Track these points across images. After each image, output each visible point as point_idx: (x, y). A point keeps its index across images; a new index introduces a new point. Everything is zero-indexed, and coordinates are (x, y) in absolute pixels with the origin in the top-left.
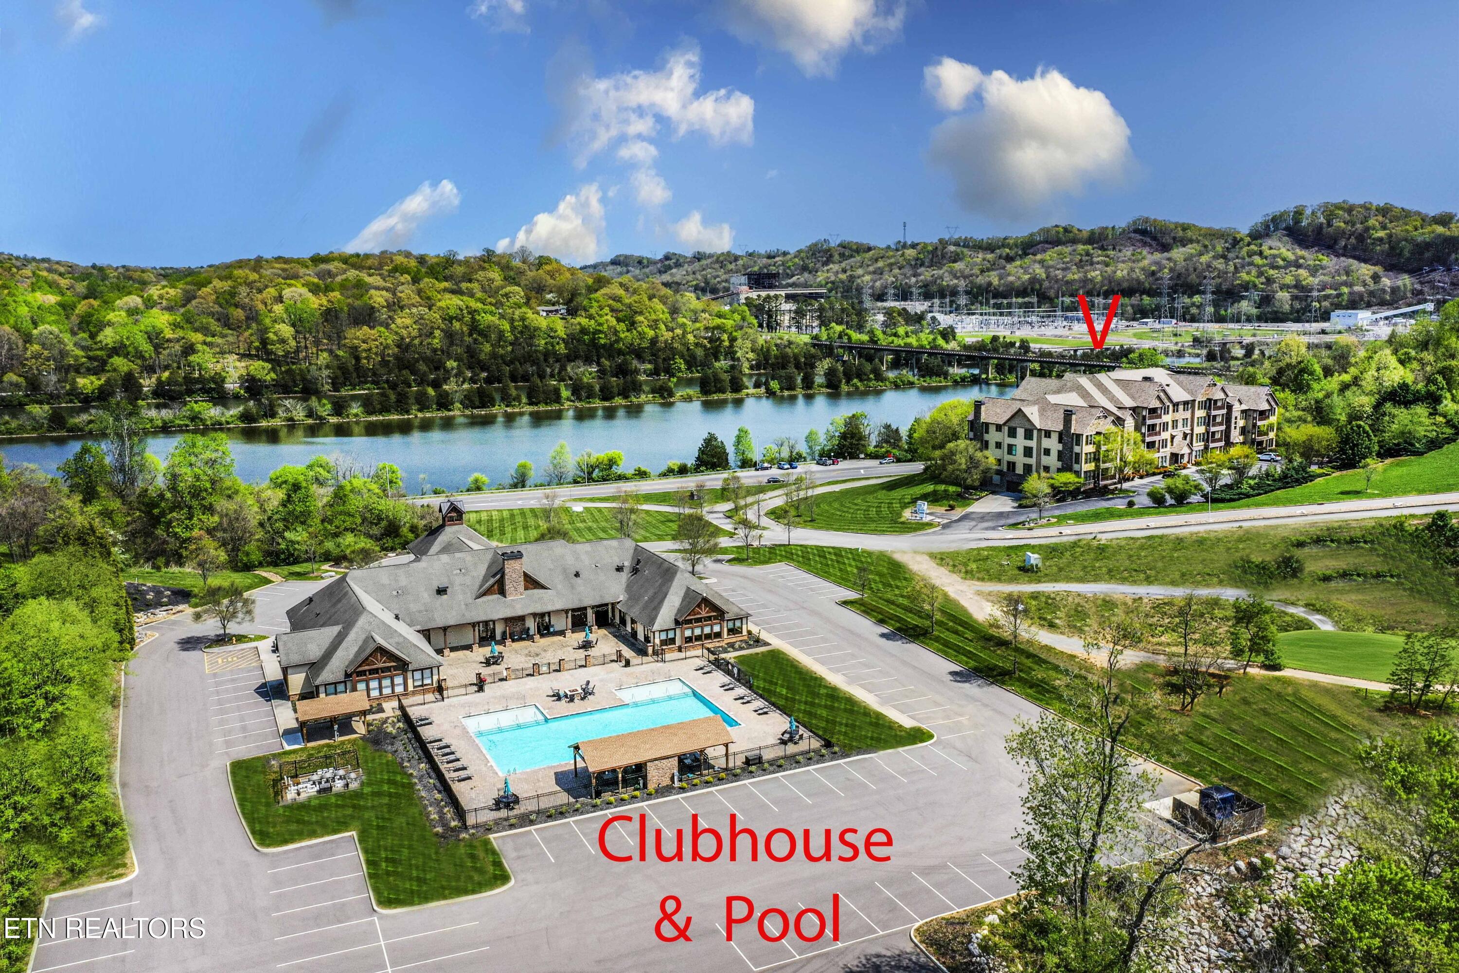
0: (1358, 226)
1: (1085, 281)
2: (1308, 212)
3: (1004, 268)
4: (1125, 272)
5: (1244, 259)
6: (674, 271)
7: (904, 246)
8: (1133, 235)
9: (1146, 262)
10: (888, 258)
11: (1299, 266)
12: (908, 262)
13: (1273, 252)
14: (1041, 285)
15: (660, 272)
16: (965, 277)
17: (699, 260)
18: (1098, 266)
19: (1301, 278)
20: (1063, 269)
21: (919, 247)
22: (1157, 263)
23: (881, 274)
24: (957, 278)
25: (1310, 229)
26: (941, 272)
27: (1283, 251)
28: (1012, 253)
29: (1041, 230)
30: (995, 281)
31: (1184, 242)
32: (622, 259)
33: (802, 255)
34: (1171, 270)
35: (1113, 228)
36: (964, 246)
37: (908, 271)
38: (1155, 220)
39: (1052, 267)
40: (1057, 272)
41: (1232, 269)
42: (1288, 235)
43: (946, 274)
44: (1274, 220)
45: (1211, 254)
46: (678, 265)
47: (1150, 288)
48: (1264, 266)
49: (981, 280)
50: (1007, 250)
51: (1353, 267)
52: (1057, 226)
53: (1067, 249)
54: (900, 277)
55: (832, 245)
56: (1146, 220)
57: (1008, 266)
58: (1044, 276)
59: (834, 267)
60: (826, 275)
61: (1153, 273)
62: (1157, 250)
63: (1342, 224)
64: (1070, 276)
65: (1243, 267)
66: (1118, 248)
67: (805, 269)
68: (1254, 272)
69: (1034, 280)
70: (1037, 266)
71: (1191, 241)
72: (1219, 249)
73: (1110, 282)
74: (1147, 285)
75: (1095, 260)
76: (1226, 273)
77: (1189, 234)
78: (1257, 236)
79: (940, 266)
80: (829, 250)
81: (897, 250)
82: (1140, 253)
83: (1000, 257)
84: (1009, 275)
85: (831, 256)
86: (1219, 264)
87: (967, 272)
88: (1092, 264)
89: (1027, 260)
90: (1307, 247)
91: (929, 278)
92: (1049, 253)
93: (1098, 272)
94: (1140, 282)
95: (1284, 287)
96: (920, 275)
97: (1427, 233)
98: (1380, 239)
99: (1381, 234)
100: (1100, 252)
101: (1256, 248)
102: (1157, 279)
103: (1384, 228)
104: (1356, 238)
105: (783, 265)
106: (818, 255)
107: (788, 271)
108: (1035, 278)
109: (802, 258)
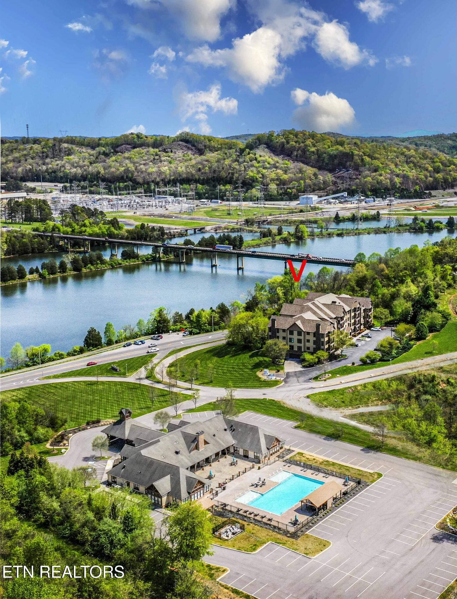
0: (301, 144)
1: (160, 173)
2: (275, 135)
3: (104, 161)
4: (183, 168)
5: (248, 162)
8: (181, 142)
9: (193, 162)
11: (277, 168)
12: (37, 154)
13: (262, 158)
14: (132, 174)
16: (81, 167)
18: (166, 163)
19: (280, 175)
20: (144, 164)
21: (43, 143)
22: (201, 163)
24: (75, 167)
25: (278, 145)
26: (63, 162)
27: (267, 157)
28: (107, 151)
30: (102, 171)
31: (211, 149)
34: (210, 168)
35: (168, 137)
37: (39, 161)
38: (192, 134)
39: (137, 162)
40: (142, 166)
41: (243, 169)
42: (267, 148)
44: (259, 137)
45: (230, 159)
47: (199, 179)
48: (259, 167)
49: (92, 169)
50: (104, 148)
51: (304, 169)
52: (132, 133)
53: (144, 150)
56: (187, 133)
57: (107, 161)
58: (133, 169)
61: (199, 170)
62: (197, 154)
63: (294, 143)
64: (150, 170)
65: (249, 167)
66: (174, 151)
68: (255, 171)
69: (127, 171)
70: (127, 161)
72: (234, 156)
73: (175, 174)
74: (197, 177)
75: (163, 159)
76: (240, 171)
77: (213, 143)
78: (251, 147)
79: (59, 157)
82: (188, 155)
83: (100, 153)
84: (110, 167)
86: (235, 165)
87: (81, 163)
90: (278, 155)
92: (132, 152)
93: (167, 168)
94: (192, 175)
95: (272, 180)
96: (48, 164)
97: (334, 150)
98: (313, 152)
99: (313, 149)
100: (164, 154)
101: (253, 156)
102: (202, 173)
103: (314, 146)
104: (302, 151)
108: (128, 169)
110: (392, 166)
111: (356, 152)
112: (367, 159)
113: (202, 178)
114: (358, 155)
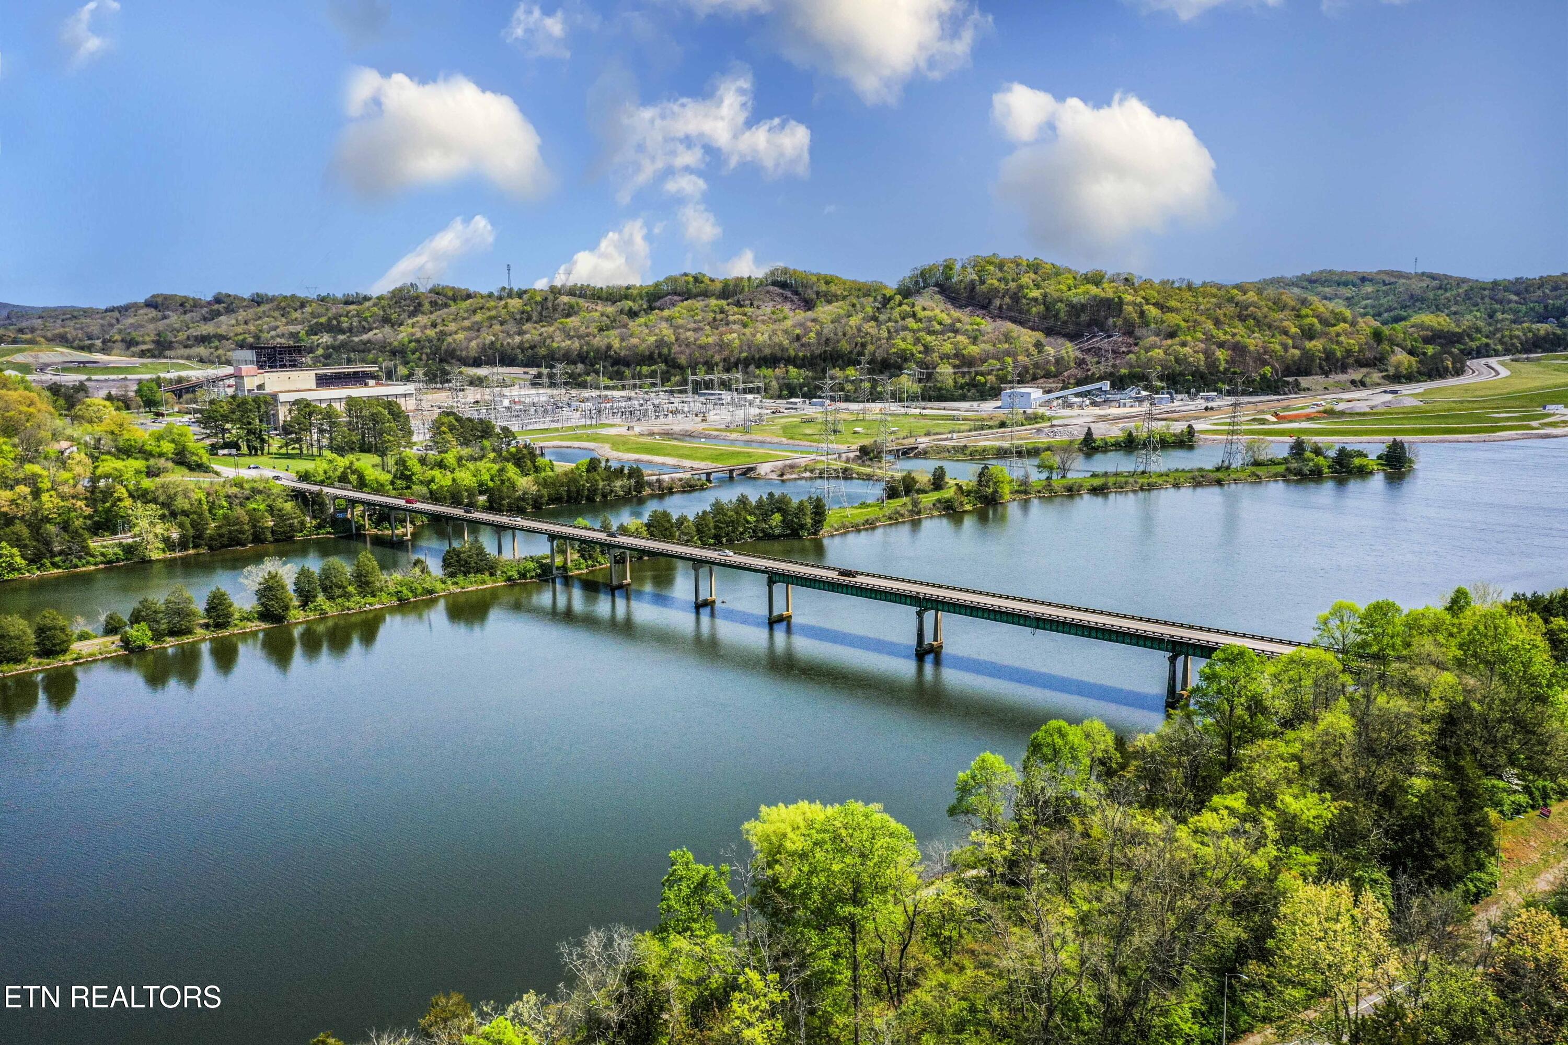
0: (1011, 284)
1: (721, 346)
2: (958, 267)
3: (625, 326)
4: (766, 336)
5: (897, 322)
6: (222, 318)
7: (510, 295)
8: (771, 288)
9: (789, 323)
10: (489, 309)
11: (956, 332)
12: (512, 315)
13: (927, 313)
14: (669, 350)
15: (205, 319)
16: (580, 337)
17: (259, 304)
18: (735, 327)
19: (961, 346)
20: (695, 330)
21: (526, 297)
22: (801, 325)
23: (478, 330)
24: (570, 338)
25: (963, 285)
26: (552, 329)
27: (938, 311)
28: (636, 307)
29: (667, 279)
30: (616, 344)
31: (829, 298)
32: (160, 300)
33: (384, 302)
34: (819, 334)
35: (749, 278)
36: (580, 296)
37: (512, 327)
38: (795, 271)
39: (682, 326)
40: (689, 334)
41: (885, 334)
42: (939, 293)
43: (558, 333)
44: (923, 274)
45: (861, 315)
46: (230, 310)
47: (795, 356)
48: (919, 330)
49: (599, 341)
50: (630, 303)
51: (1015, 334)
52: (686, 275)
53: (698, 304)
54: (501, 335)
55: (422, 289)
56: (785, 271)
57: (631, 324)
58: (673, 338)
59: (422, 319)
60: (410, 330)
61: (798, 338)
62: (800, 308)
63: (995, 282)
64: (703, 340)
65: (897, 331)
66: (756, 303)
67: (386, 320)
68: (910, 337)
69: (661, 343)
70: (664, 325)
71: (836, 297)
72: (869, 310)
73: (750, 348)
74: (792, 353)
75: (731, 318)
76: (879, 339)
77: (833, 288)
78: (906, 293)
79: (550, 321)
80: (417, 297)
81: (500, 298)
82: (782, 311)
83: (622, 312)
84: (631, 336)
85: (420, 305)
86: (870, 327)
87: (582, 330)
88: (728, 323)
89: (654, 316)
90: (960, 307)
91: (537, 338)
92: (677, 309)
93: (735, 335)
94: (783, 349)
95: (945, 357)
96: (525, 332)
97: (1079, 295)
98: (1035, 300)
99: (1036, 293)
100: (736, 309)
101: (908, 309)
102: (802, 345)
103: (1038, 286)
104: (1011, 298)
105: (358, 315)
106: (403, 303)
107: (364, 323)
108: (662, 340)
109: (383, 307)
110: (1209, 325)
111: (1128, 298)
112: (1153, 312)
113: (801, 354)
114: (1134, 304)
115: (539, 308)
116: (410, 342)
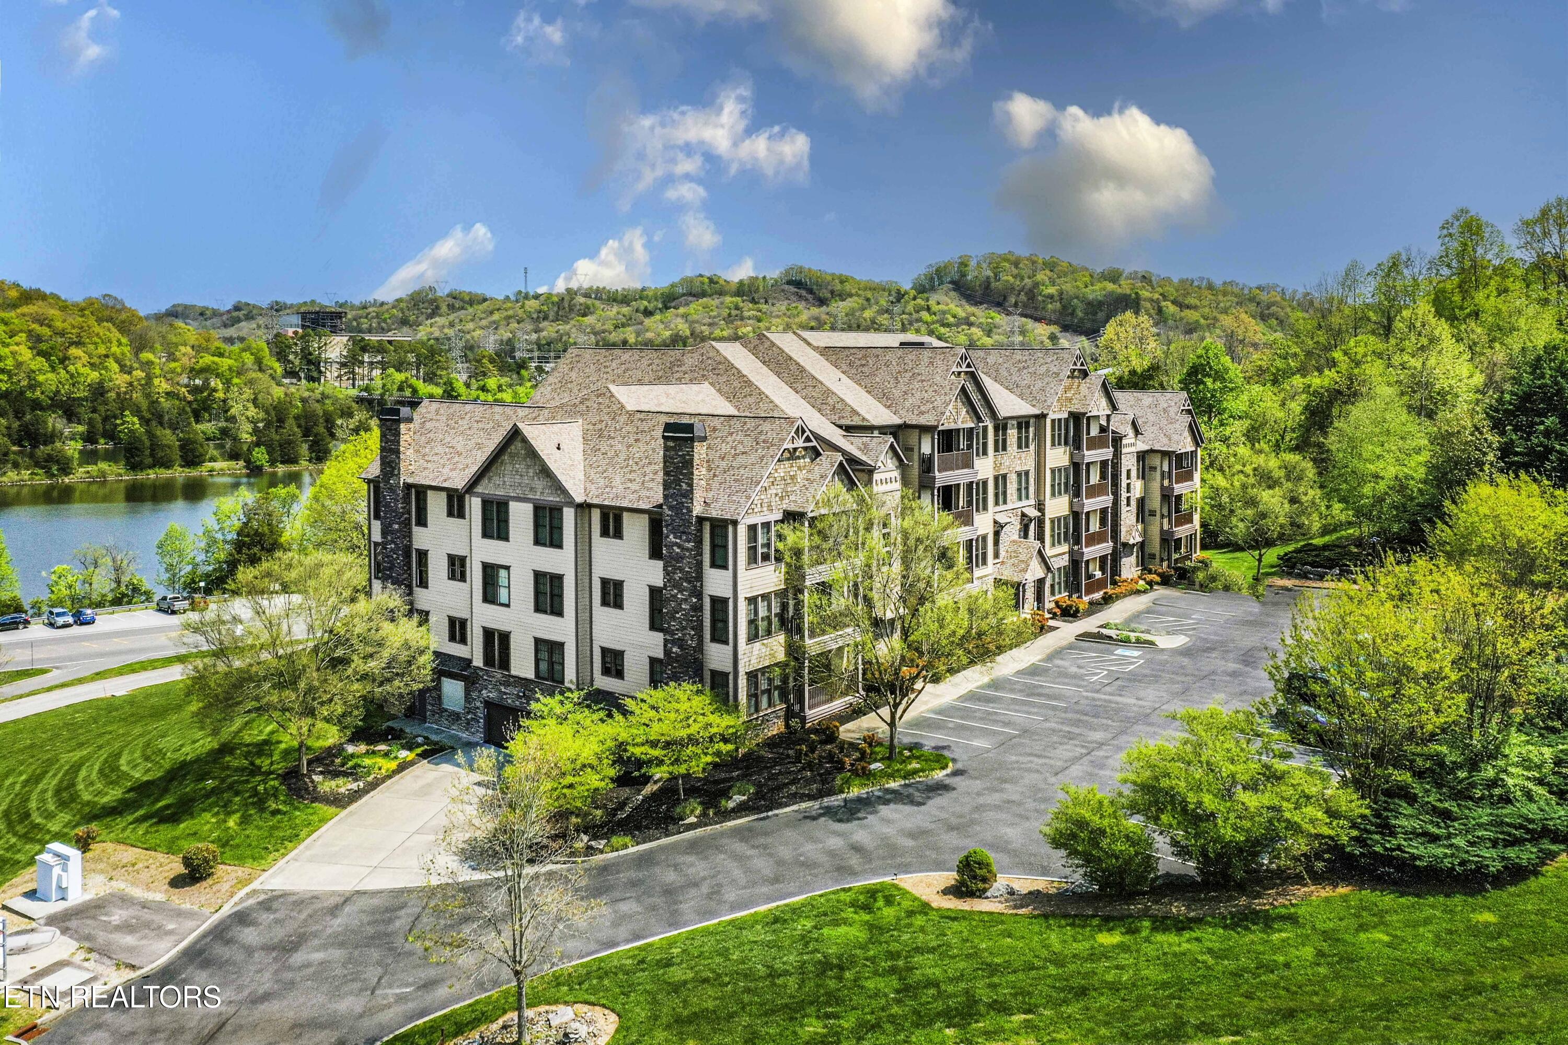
0: (1027, 280)
2: (973, 263)
3: (641, 323)
4: (781, 329)
5: (910, 314)
6: (243, 324)
7: (526, 297)
8: (786, 287)
9: (803, 318)
10: (506, 310)
11: (971, 324)
12: (529, 315)
13: (941, 307)
15: (225, 325)
16: (596, 334)
17: (278, 311)
18: (751, 322)
19: (975, 338)
20: (710, 325)
21: (543, 298)
22: (817, 319)
23: (495, 330)
24: (586, 335)
25: (978, 282)
26: (568, 327)
27: (952, 306)
28: (651, 307)
30: (632, 340)
31: (843, 296)
32: (180, 309)
33: (403, 305)
35: (764, 278)
36: (595, 298)
37: (529, 327)
38: (810, 270)
39: (697, 322)
40: (703, 328)
41: (901, 327)
42: (954, 290)
43: (574, 330)
44: (938, 271)
45: (875, 308)
48: (933, 323)
49: (614, 338)
50: (645, 303)
51: (1029, 327)
52: (701, 276)
53: (714, 302)
54: (517, 334)
55: (440, 293)
56: (801, 270)
57: (646, 321)
58: (688, 333)
59: (440, 320)
60: (429, 329)
62: (814, 305)
63: (1010, 278)
64: (718, 334)
65: (911, 324)
66: (770, 301)
67: (404, 322)
69: (676, 338)
70: (679, 320)
71: (851, 295)
72: (883, 303)
75: (746, 314)
77: (847, 287)
78: (923, 289)
79: (565, 319)
80: (435, 300)
81: (517, 301)
82: (796, 308)
83: (637, 311)
84: (647, 330)
85: (438, 307)
87: (599, 326)
88: (742, 319)
89: (669, 314)
90: (976, 303)
91: (554, 335)
92: (693, 306)
93: (749, 329)
96: (541, 330)
97: (1097, 291)
98: (1051, 296)
99: (1051, 290)
100: (750, 305)
101: (923, 303)
103: (1053, 283)
104: (1026, 294)
105: (377, 316)
106: (421, 306)
107: (383, 325)
108: (677, 335)
109: (402, 310)
111: (1145, 294)
112: (1171, 308)
114: (1151, 300)
115: (556, 309)
116: (429, 340)
